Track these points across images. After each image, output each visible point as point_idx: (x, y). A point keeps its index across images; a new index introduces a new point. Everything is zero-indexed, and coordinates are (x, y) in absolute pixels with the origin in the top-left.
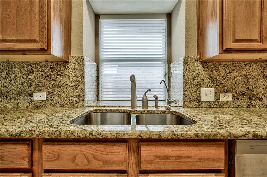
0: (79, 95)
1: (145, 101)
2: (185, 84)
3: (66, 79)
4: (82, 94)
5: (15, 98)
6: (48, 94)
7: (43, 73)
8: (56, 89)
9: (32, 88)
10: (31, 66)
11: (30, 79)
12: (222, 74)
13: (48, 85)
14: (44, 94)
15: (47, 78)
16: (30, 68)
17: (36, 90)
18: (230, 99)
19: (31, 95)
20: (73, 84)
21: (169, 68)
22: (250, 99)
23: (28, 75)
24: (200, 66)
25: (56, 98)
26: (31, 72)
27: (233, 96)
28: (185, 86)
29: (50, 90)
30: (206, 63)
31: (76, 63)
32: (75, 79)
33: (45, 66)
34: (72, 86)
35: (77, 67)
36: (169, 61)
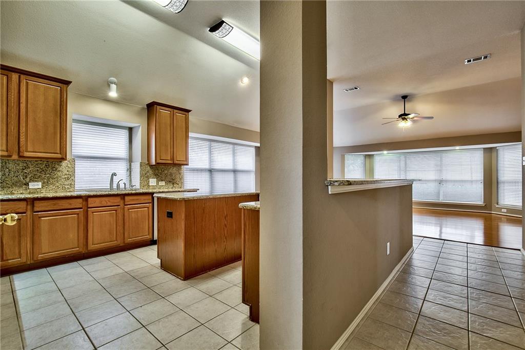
0: (71, 184)
1: (118, 185)
2: (141, 176)
3: (59, 174)
4: (73, 183)
5: (9, 187)
6: (44, 183)
7: (38, 169)
8: (51, 180)
9: (28, 180)
10: (26, 163)
11: (26, 173)
12: (160, 172)
13: (43, 177)
14: (40, 184)
15: (43, 172)
16: (25, 165)
17: (31, 180)
18: (164, 184)
19: (27, 184)
20: (66, 176)
21: (130, 165)
22: (173, 184)
23: (24, 170)
24: (149, 167)
25: (51, 186)
26: (27, 167)
27: (166, 183)
28: (141, 178)
29: (45, 180)
30: (151, 166)
31: (69, 163)
32: (68, 173)
33: (41, 164)
34: (65, 178)
35: (69, 165)
36: (130, 160)
